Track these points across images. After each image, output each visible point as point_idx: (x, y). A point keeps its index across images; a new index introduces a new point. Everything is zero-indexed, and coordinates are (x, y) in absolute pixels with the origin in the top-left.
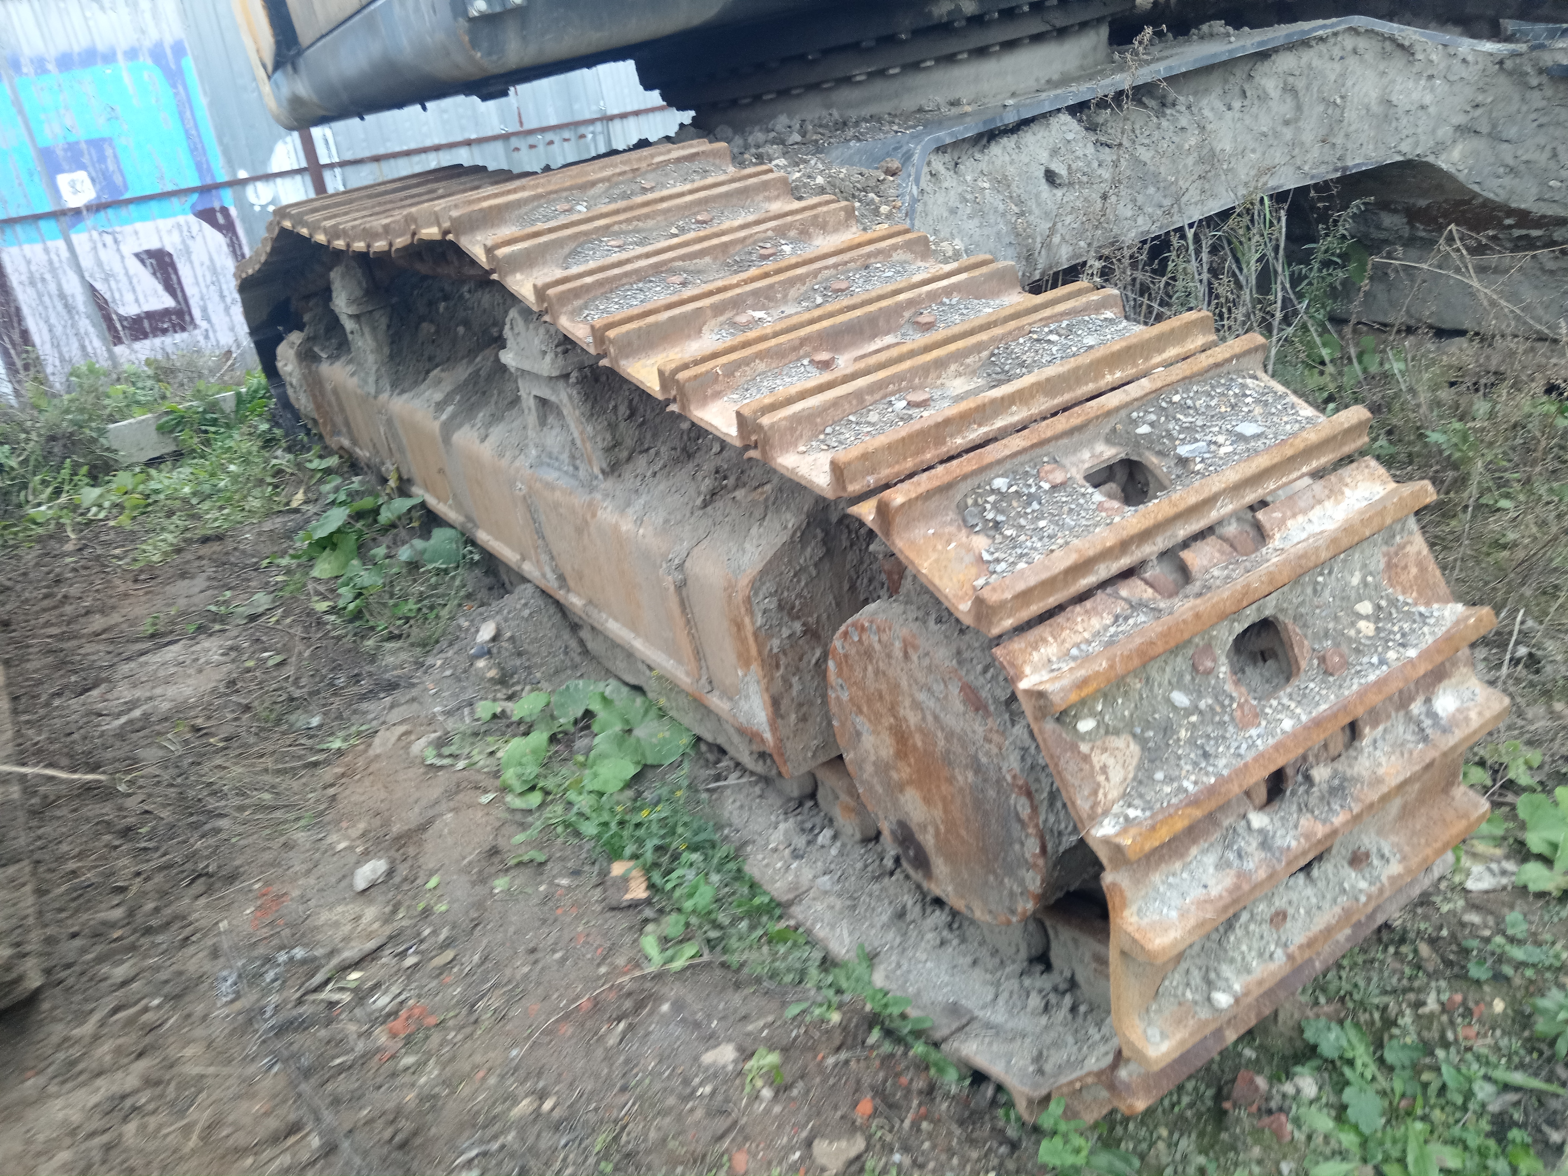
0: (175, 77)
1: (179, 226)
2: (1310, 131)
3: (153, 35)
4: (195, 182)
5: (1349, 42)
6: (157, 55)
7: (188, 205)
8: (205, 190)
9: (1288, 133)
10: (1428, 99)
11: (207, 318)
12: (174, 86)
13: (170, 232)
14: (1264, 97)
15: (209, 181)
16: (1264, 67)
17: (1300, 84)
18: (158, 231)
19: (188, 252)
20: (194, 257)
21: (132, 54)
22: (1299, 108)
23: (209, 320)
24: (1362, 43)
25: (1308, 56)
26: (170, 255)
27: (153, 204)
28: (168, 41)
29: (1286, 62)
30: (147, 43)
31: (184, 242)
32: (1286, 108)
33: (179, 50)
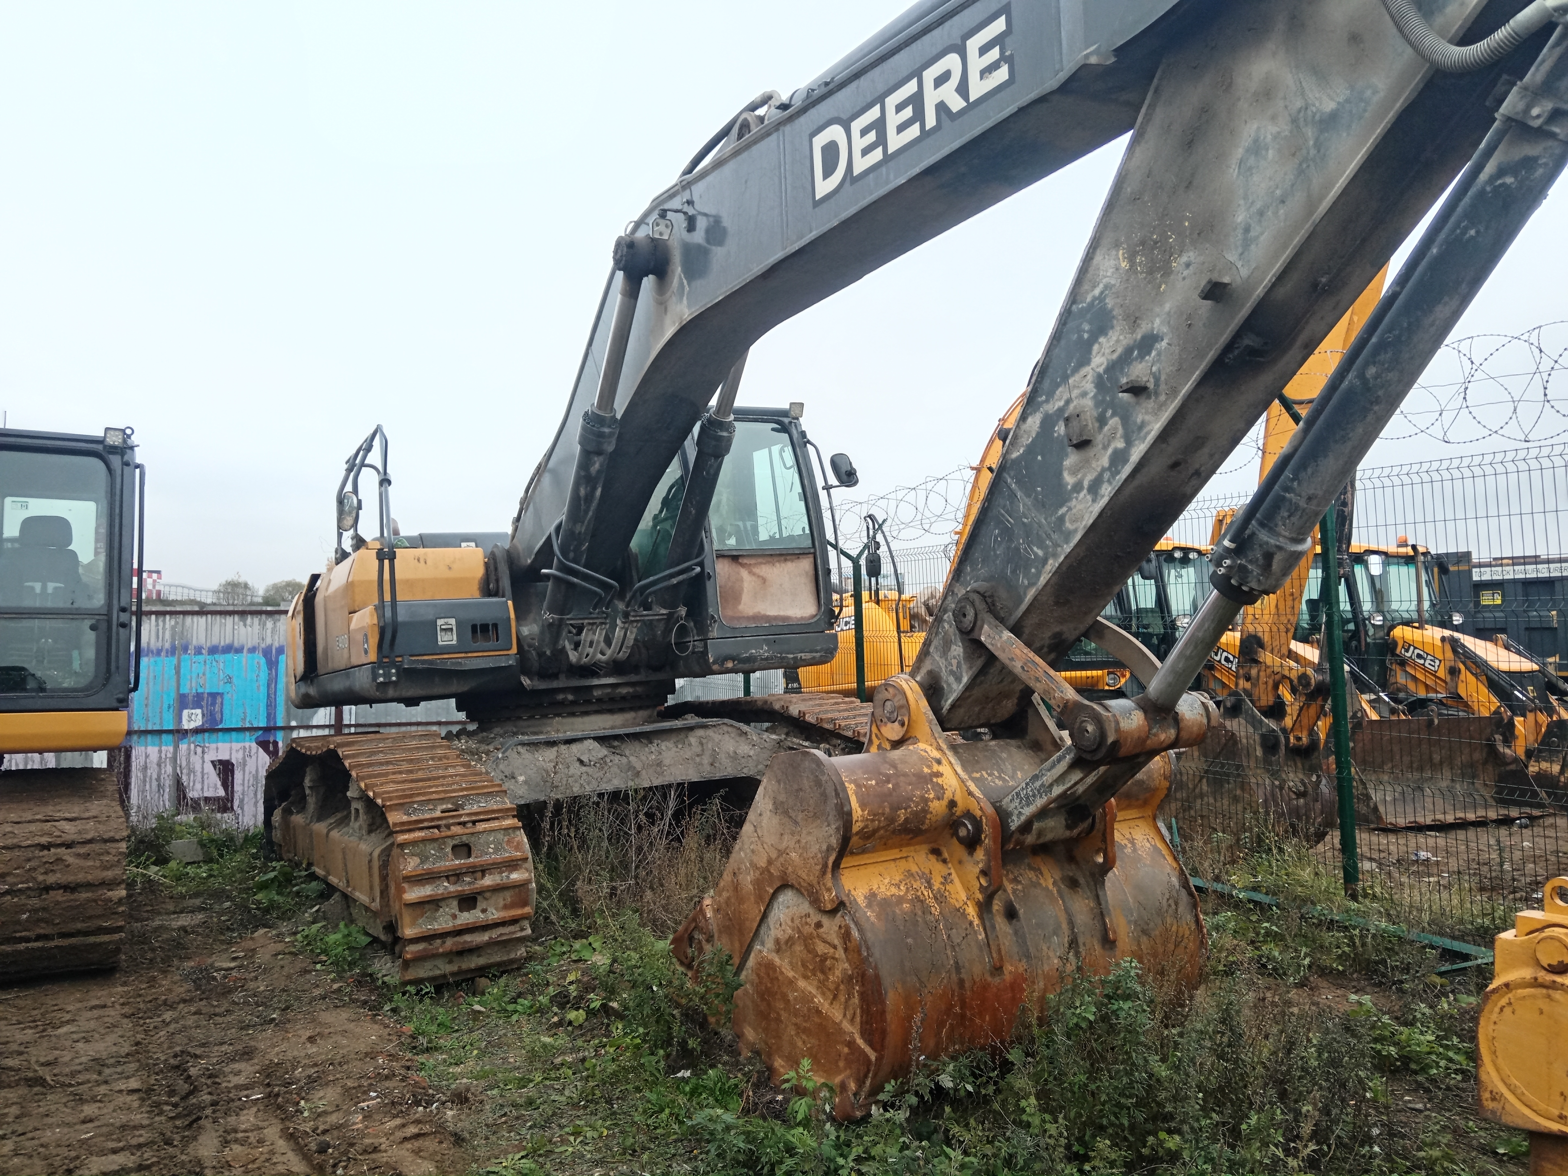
0: (272, 664)
1: (245, 747)
2: (706, 760)
3: (269, 641)
4: (263, 724)
5: (725, 728)
6: (267, 653)
7: (254, 737)
8: (267, 730)
9: (698, 759)
10: (752, 753)
11: (241, 807)
12: (270, 669)
13: (237, 751)
14: (690, 745)
15: (272, 725)
16: (691, 734)
17: (704, 741)
18: (231, 749)
19: (244, 764)
20: (247, 769)
21: (252, 650)
22: (703, 750)
23: (242, 809)
24: (730, 729)
25: (710, 732)
26: (233, 765)
27: (234, 734)
28: (276, 644)
29: (700, 732)
30: (263, 646)
31: (244, 758)
32: (698, 750)
33: (280, 650)
